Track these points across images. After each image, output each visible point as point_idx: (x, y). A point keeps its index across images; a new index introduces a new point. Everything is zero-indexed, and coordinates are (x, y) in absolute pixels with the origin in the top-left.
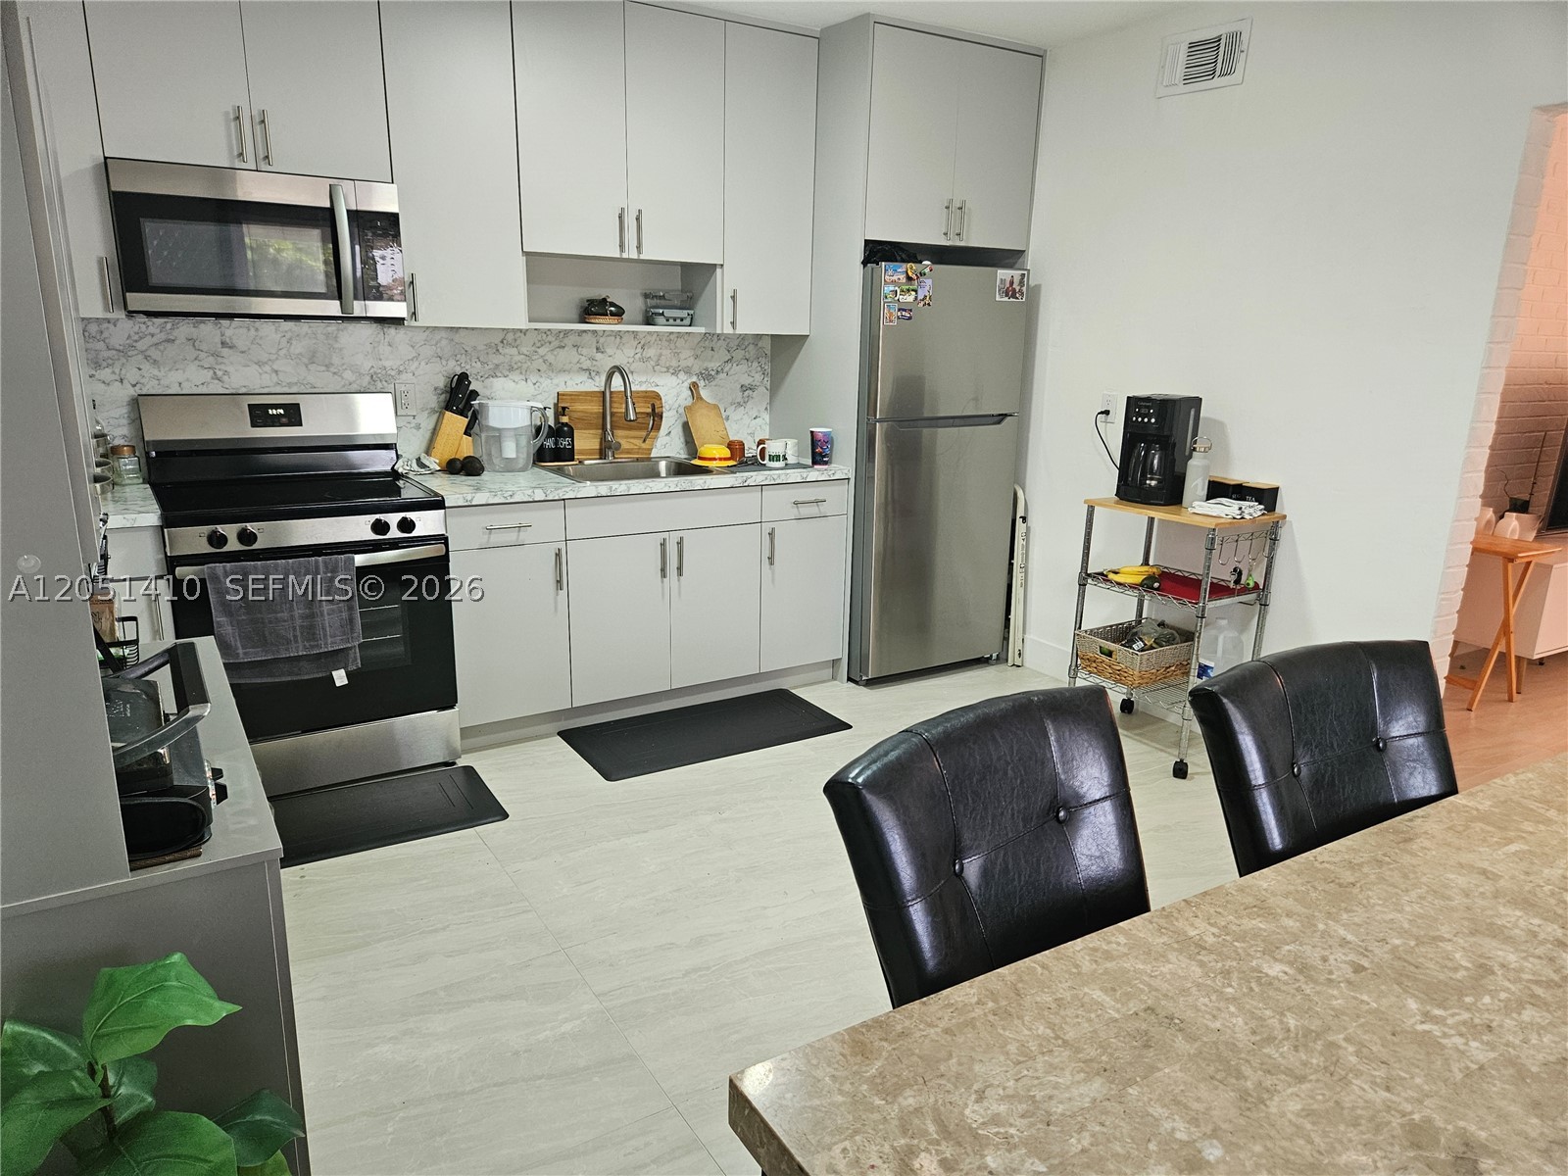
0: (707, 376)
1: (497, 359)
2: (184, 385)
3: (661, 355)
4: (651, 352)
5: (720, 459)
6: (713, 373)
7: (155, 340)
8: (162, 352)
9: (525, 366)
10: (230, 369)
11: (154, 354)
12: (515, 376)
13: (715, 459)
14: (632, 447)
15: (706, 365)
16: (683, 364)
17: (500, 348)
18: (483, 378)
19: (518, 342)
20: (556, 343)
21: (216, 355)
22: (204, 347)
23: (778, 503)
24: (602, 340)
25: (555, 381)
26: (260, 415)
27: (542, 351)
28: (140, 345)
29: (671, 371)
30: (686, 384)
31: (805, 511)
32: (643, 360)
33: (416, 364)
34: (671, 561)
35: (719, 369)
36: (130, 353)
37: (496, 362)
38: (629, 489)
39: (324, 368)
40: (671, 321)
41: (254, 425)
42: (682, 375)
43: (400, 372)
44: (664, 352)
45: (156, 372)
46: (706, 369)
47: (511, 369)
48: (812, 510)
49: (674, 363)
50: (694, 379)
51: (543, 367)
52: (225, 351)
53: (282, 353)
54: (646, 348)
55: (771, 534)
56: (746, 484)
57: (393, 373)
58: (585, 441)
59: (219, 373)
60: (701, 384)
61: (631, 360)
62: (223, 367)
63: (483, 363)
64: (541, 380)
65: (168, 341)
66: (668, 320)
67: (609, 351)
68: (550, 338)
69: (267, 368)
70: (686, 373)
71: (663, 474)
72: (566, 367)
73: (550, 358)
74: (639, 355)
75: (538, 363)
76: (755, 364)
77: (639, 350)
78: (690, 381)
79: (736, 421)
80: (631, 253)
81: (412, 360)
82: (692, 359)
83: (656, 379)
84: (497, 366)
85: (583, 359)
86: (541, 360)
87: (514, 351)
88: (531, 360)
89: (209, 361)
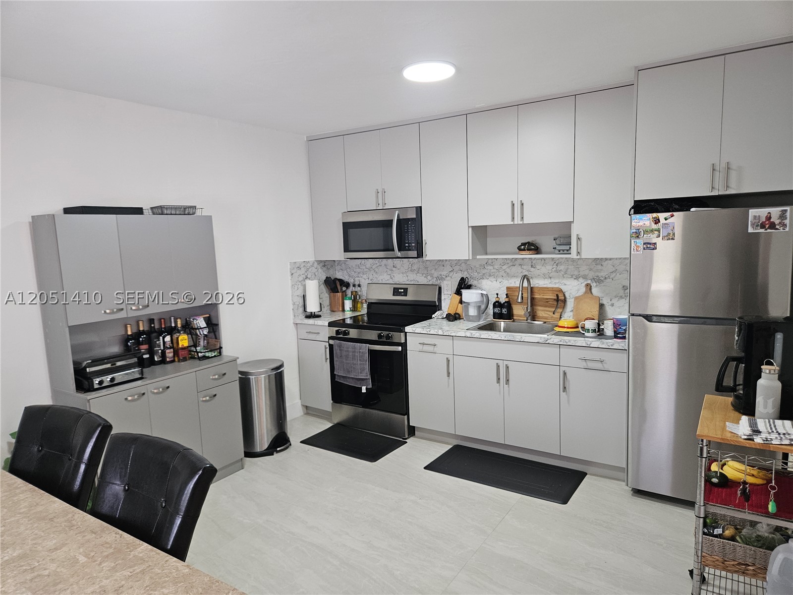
0: (599, 281)
1: (484, 271)
2: (383, 280)
3: (568, 269)
4: (562, 267)
7: (377, 265)
9: (496, 274)
10: (395, 275)
11: (376, 270)
12: (492, 279)
14: (547, 316)
16: (582, 273)
17: (485, 266)
18: (478, 279)
19: (494, 263)
20: (511, 264)
21: (392, 270)
22: (389, 268)
23: (570, 358)
24: (534, 262)
25: (510, 281)
26: (396, 292)
27: (504, 267)
28: (374, 267)
29: (574, 277)
30: (584, 284)
32: (557, 271)
34: (503, 375)
37: (484, 272)
39: (421, 275)
40: (561, 252)
41: (393, 295)
42: (581, 280)
44: (570, 267)
45: (376, 276)
47: (490, 276)
49: (576, 273)
50: (589, 282)
51: (505, 275)
52: (394, 269)
53: (409, 269)
54: (559, 265)
55: (565, 374)
59: (392, 276)
60: (594, 285)
61: (550, 272)
62: (393, 274)
63: (478, 273)
64: (504, 281)
66: (559, 251)
67: (538, 267)
68: (508, 261)
69: (405, 275)
70: (584, 278)
72: (515, 275)
73: (508, 270)
74: (555, 269)
75: (502, 273)
77: (555, 266)
78: (586, 283)
79: (619, 307)
80: (517, 221)
82: (588, 271)
83: (565, 281)
84: (484, 274)
85: (524, 271)
86: (503, 272)
87: (491, 268)
88: (499, 272)
89: (389, 272)
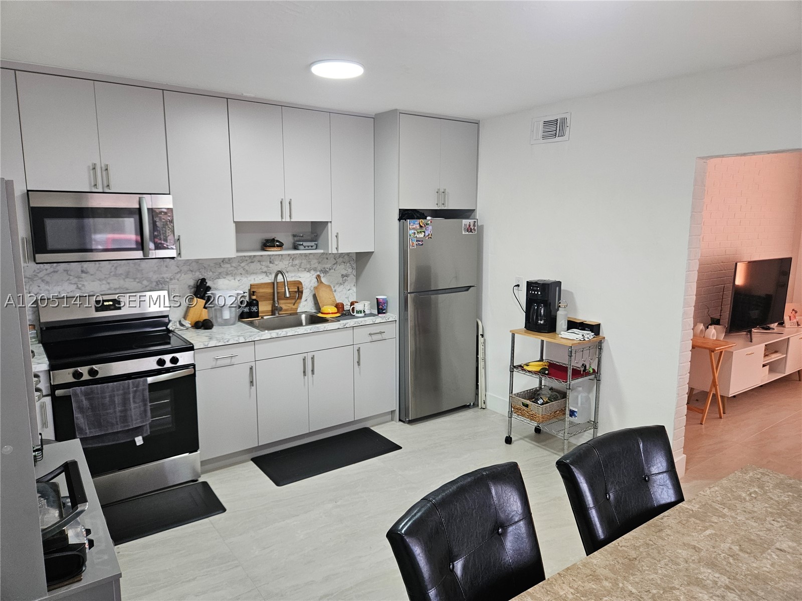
0: (325, 272)
1: (220, 270)
2: (62, 293)
3: (302, 263)
4: (297, 262)
5: (332, 313)
6: (327, 270)
7: (48, 272)
8: (51, 277)
9: (234, 272)
10: (85, 283)
11: (47, 278)
12: (229, 277)
13: (329, 313)
14: (288, 308)
15: (324, 266)
16: (313, 266)
17: (222, 265)
18: (213, 279)
19: (231, 261)
20: (249, 261)
21: (79, 277)
22: (72, 273)
23: (362, 335)
24: (272, 258)
25: (249, 279)
27: (243, 265)
28: (40, 275)
29: (307, 270)
30: (315, 276)
31: (375, 337)
32: (292, 266)
33: (179, 275)
34: (308, 367)
35: (331, 268)
36: (35, 279)
37: (220, 271)
38: (287, 333)
39: (132, 280)
40: (307, 248)
41: (97, 311)
42: (312, 272)
43: (171, 279)
44: (303, 261)
45: (47, 287)
46: (324, 268)
47: (227, 274)
48: (379, 337)
49: (308, 266)
50: (318, 273)
51: (243, 272)
52: (84, 275)
53: (112, 274)
54: (294, 260)
55: (359, 350)
56: (345, 327)
57: (168, 280)
58: (264, 307)
59: (80, 286)
60: (322, 275)
61: (287, 266)
62: (82, 283)
63: (213, 272)
64: (242, 278)
65: (54, 272)
66: (305, 247)
67: (276, 263)
68: (247, 258)
69: (104, 282)
70: (314, 270)
71: (304, 324)
72: (254, 272)
73: (247, 268)
74: (291, 264)
75: (241, 271)
76: (348, 264)
77: (291, 261)
78: (316, 274)
79: (339, 292)
80: (287, 219)
81: (177, 273)
82: (317, 264)
83: (300, 274)
84: (220, 273)
85: (263, 267)
86: (242, 269)
87: (228, 266)
88: (237, 269)
89: (75, 280)
